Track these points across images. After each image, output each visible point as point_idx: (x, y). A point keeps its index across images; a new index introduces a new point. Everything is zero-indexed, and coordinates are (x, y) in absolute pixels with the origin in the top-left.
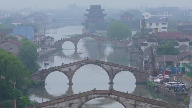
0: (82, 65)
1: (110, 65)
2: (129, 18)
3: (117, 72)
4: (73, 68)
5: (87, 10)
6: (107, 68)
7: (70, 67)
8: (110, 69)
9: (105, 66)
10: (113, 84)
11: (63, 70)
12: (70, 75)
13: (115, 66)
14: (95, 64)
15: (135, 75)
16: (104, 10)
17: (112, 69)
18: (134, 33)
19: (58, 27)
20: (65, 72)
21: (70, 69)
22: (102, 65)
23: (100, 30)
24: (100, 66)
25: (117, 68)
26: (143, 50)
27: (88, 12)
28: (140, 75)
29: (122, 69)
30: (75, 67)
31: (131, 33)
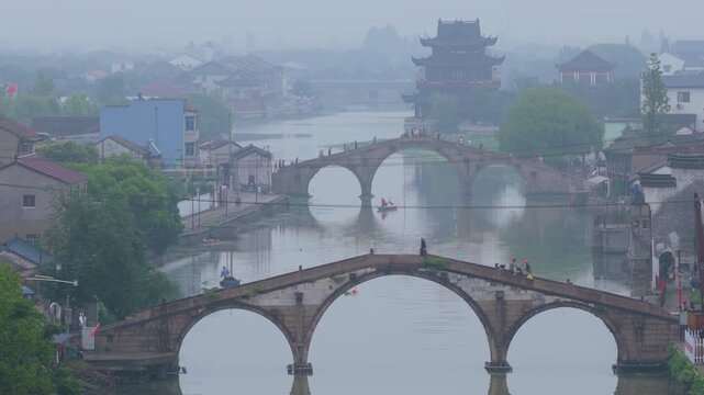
0: (355, 280)
1: (494, 282)
2: (593, 77)
3: (528, 312)
4: (313, 293)
5: (425, 43)
6: (476, 296)
7: (300, 288)
8: (492, 298)
9: (467, 284)
10: (509, 369)
11: (267, 301)
12: (297, 327)
13: (514, 286)
14: (421, 275)
15: (615, 328)
16: (492, 41)
17: (500, 298)
18: (613, 132)
19: (318, 111)
20: (274, 315)
21: (299, 297)
22: (452, 278)
23: (474, 122)
24: (444, 282)
25: (527, 295)
26: (655, 208)
27: (428, 52)
28: (639, 331)
29: (549, 299)
30: (323, 287)
31: (601, 132)
